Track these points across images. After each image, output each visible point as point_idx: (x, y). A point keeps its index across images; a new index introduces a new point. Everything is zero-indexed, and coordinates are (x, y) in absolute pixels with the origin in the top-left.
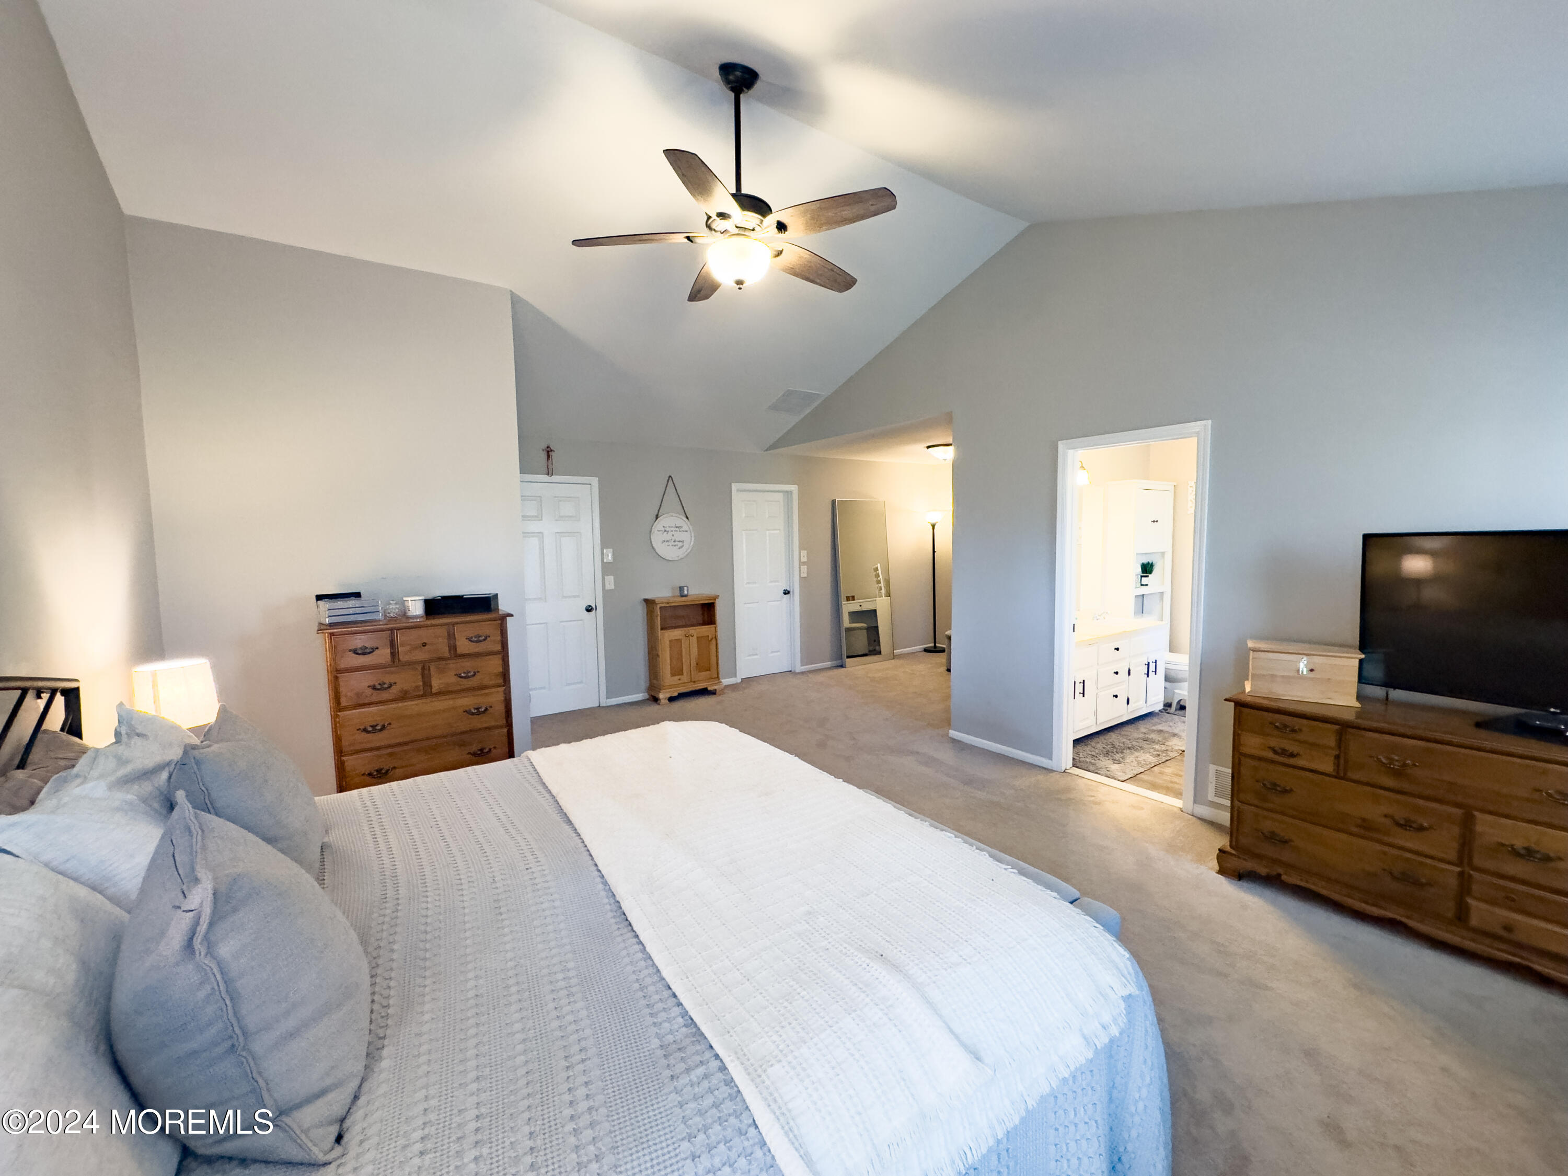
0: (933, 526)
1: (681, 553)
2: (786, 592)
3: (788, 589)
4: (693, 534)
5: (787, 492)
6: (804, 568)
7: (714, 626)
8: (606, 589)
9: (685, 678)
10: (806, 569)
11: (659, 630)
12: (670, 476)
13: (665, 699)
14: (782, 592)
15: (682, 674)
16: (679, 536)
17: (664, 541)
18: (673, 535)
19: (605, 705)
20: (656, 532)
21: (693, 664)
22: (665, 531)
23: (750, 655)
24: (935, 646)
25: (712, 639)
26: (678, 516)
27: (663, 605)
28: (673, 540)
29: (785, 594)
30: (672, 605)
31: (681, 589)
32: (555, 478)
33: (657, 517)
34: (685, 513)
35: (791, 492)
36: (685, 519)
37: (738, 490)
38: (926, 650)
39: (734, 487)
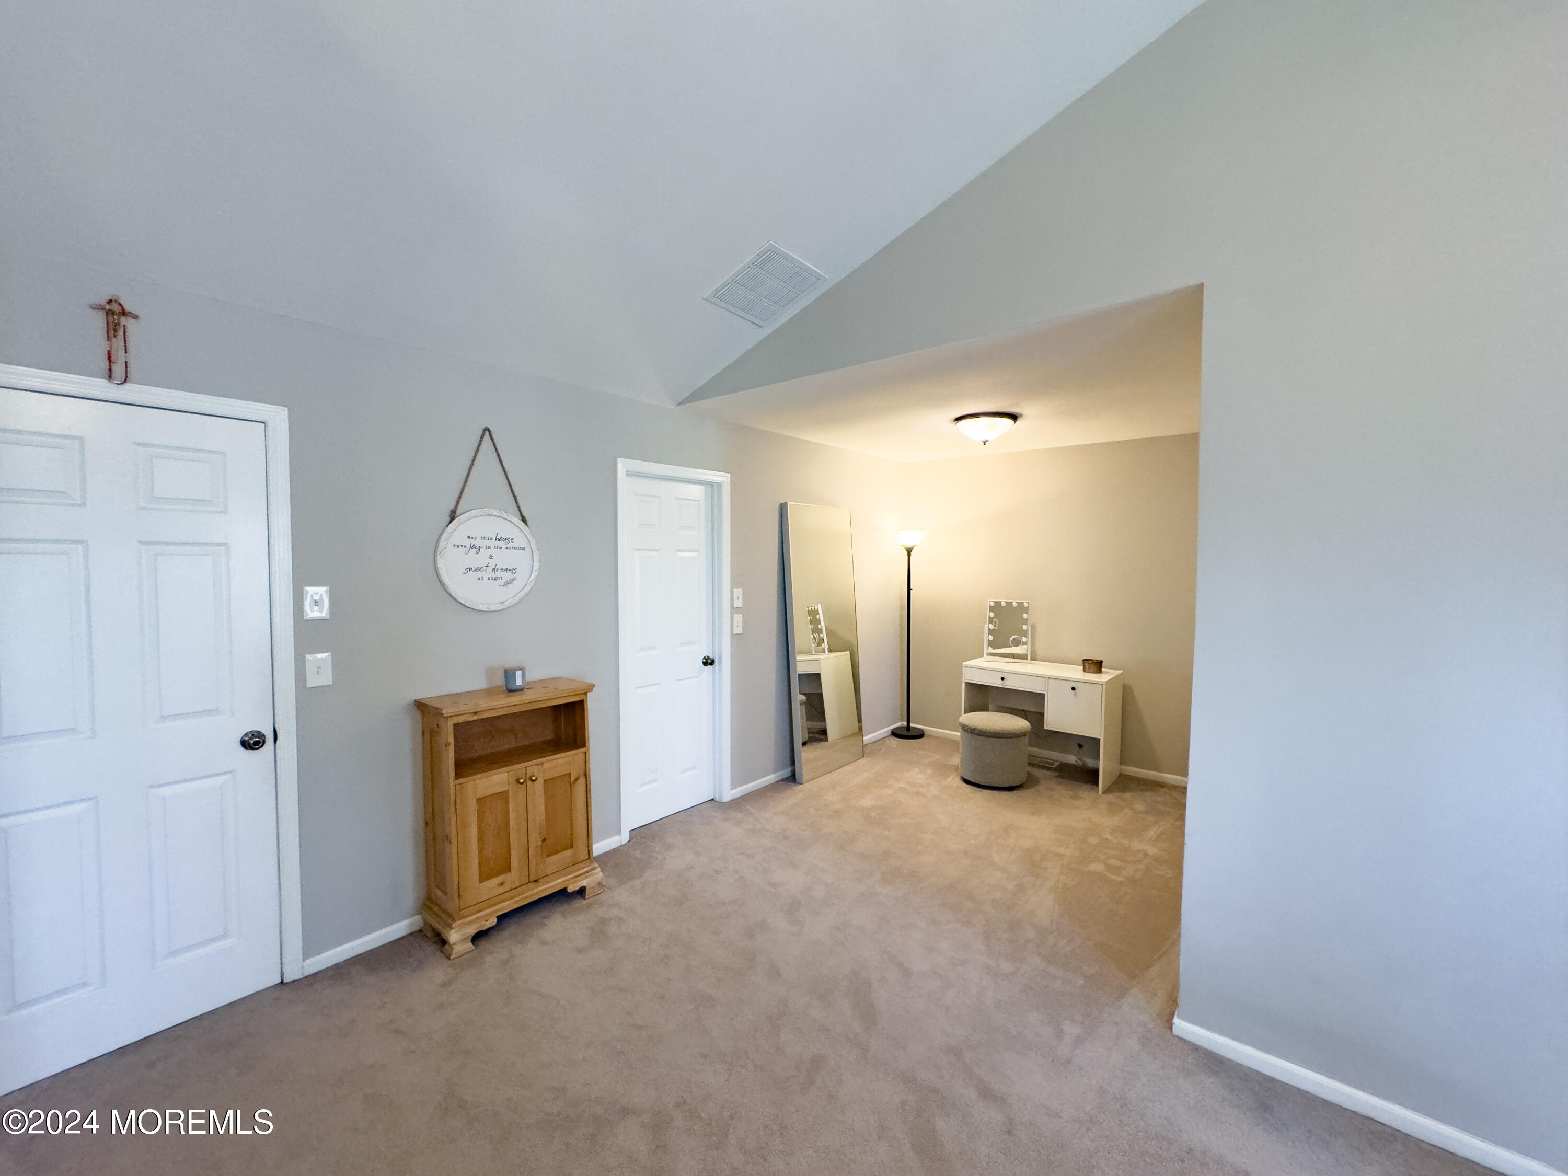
0: (909, 551)
1: (509, 595)
2: (708, 662)
3: (711, 657)
4: (536, 557)
5: (712, 485)
6: (738, 618)
7: (583, 750)
8: (310, 684)
9: (513, 877)
10: (741, 620)
11: (452, 780)
12: (487, 429)
13: (463, 940)
14: (701, 660)
15: (508, 869)
16: (504, 558)
17: (470, 569)
18: (491, 557)
19: (297, 976)
20: (450, 546)
21: (535, 840)
22: (473, 547)
23: (644, 784)
24: (908, 728)
25: (577, 779)
26: (505, 516)
27: (461, 719)
28: (492, 566)
29: (705, 664)
30: (485, 716)
31: (509, 674)
32: (131, 392)
33: (453, 516)
34: (520, 510)
35: (719, 485)
36: (521, 524)
37: (629, 474)
38: (895, 734)
39: (622, 465)
